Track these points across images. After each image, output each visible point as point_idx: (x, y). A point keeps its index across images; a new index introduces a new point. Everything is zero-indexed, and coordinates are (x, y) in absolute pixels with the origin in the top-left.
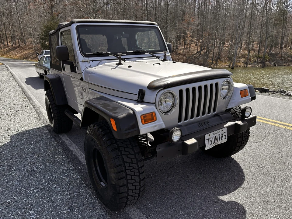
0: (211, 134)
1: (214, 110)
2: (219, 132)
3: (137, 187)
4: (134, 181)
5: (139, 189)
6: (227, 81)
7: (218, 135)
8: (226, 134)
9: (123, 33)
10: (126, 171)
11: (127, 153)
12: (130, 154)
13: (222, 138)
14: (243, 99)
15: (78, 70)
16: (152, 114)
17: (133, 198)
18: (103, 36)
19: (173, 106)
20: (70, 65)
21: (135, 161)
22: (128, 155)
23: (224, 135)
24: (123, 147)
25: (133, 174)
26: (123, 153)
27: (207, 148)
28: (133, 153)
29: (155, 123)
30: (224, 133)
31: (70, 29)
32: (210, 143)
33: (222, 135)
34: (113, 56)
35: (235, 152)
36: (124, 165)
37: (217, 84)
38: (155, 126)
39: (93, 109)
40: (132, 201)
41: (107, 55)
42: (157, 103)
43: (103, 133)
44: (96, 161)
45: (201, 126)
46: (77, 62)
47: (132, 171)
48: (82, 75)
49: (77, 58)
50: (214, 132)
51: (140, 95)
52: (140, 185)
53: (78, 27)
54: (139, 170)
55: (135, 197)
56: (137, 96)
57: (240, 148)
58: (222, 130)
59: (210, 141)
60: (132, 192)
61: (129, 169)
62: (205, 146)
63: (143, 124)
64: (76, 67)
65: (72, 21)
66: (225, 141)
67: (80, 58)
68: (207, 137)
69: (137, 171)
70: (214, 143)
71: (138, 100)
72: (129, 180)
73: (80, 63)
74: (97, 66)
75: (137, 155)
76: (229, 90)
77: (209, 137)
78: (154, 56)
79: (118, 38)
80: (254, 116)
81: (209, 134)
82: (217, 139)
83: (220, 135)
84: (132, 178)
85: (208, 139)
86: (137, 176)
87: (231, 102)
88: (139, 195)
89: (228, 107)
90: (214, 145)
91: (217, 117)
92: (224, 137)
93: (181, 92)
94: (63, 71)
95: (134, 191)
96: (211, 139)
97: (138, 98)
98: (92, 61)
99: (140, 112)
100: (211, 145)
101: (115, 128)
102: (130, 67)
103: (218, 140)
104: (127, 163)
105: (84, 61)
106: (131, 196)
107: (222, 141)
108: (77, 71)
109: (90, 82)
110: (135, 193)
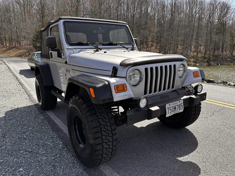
0: (171, 104)
1: (173, 87)
2: (177, 103)
3: (110, 146)
4: (108, 141)
5: (112, 148)
6: (182, 64)
7: (176, 105)
8: (182, 105)
9: (100, 29)
10: (101, 132)
11: (103, 118)
12: (105, 118)
13: (180, 108)
14: (195, 79)
15: (63, 55)
16: (123, 86)
17: (107, 156)
18: (84, 34)
19: (140, 81)
20: (57, 52)
21: (109, 124)
22: (103, 119)
23: (181, 106)
24: (99, 112)
25: (107, 134)
26: (99, 117)
27: (167, 115)
28: (107, 117)
29: (126, 93)
30: (181, 104)
31: (58, 25)
32: (170, 111)
33: (179, 105)
34: (92, 45)
35: (189, 123)
36: (100, 127)
37: (175, 66)
38: (126, 95)
39: (75, 83)
40: (106, 159)
41: (87, 44)
42: (127, 77)
43: (83, 102)
44: (77, 126)
45: (163, 98)
46: (63, 49)
47: (106, 132)
48: (67, 60)
49: (63, 45)
50: (173, 103)
51: (114, 71)
52: (113, 145)
53: (64, 23)
54: (112, 132)
55: (108, 155)
56: (111, 72)
57: (193, 120)
58: (180, 102)
59: (170, 110)
60: (106, 151)
61: (104, 130)
62: (166, 114)
63: (116, 93)
64: (62, 54)
65: (60, 18)
66: (182, 111)
67: (66, 46)
68: (167, 106)
69: (110, 132)
70: (173, 112)
71: (112, 75)
72: (104, 140)
73: (66, 50)
74: (79, 53)
75: (110, 119)
76: (184, 71)
77: (169, 107)
78: (124, 48)
79: (96, 33)
80: (204, 92)
81: (169, 104)
82: (175, 108)
83: (177, 105)
84: (106, 138)
85: (168, 108)
86: (110, 137)
87: (186, 81)
88: (112, 154)
89: (183, 85)
90: (173, 113)
91: (175, 92)
92: (181, 107)
93: (146, 69)
94: (51, 59)
95: (108, 150)
96: (171, 108)
97: (112, 73)
98: (75, 49)
99: (113, 83)
100: (171, 113)
101: (93, 96)
102: (105, 52)
103: (177, 110)
104: (102, 126)
105: (69, 49)
106: (105, 154)
107: (179, 111)
109: (73, 64)
110: (109, 152)
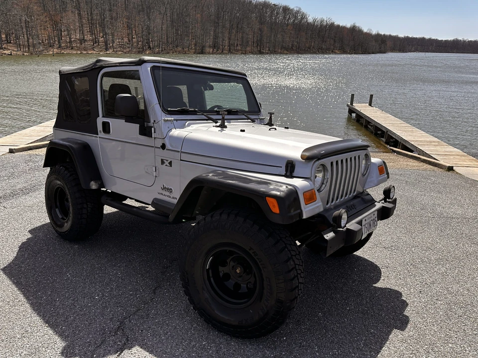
0: (366, 218)
1: (354, 191)
2: (371, 217)
6: (365, 154)
7: (371, 220)
8: (376, 219)
14: (381, 177)
15: (155, 132)
16: (313, 192)
20: (139, 125)
27: (363, 237)
29: (316, 204)
31: (138, 71)
32: (365, 230)
34: (202, 115)
37: (359, 157)
38: (316, 208)
41: (194, 113)
42: (312, 178)
45: (350, 210)
46: (154, 121)
48: (164, 141)
51: (289, 167)
53: (154, 69)
56: (284, 169)
58: (374, 214)
59: (366, 228)
63: (306, 204)
64: (153, 129)
65: (143, 59)
67: (157, 113)
68: (363, 222)
70: (368, 231)
71: (286, 174)
76: (367, 164)
77: (365, 223)
78: (248, 118)
82: (370, 225)
85: (364, 225)
87: (368, 181)
89: (365, 187)
91: (360, 199)
92: (375, 223)
93: (332, 163)
94: (101, 134)
96: (367, 226)
97: (286, 171)
98: (177, 120)
100: (366, 233)
101: (275, 210)
102: (242, 131)
103: (371, 227)
105: (167, 121)
107: (374, 228)
108: (153, 134)
109: (184, 151)
